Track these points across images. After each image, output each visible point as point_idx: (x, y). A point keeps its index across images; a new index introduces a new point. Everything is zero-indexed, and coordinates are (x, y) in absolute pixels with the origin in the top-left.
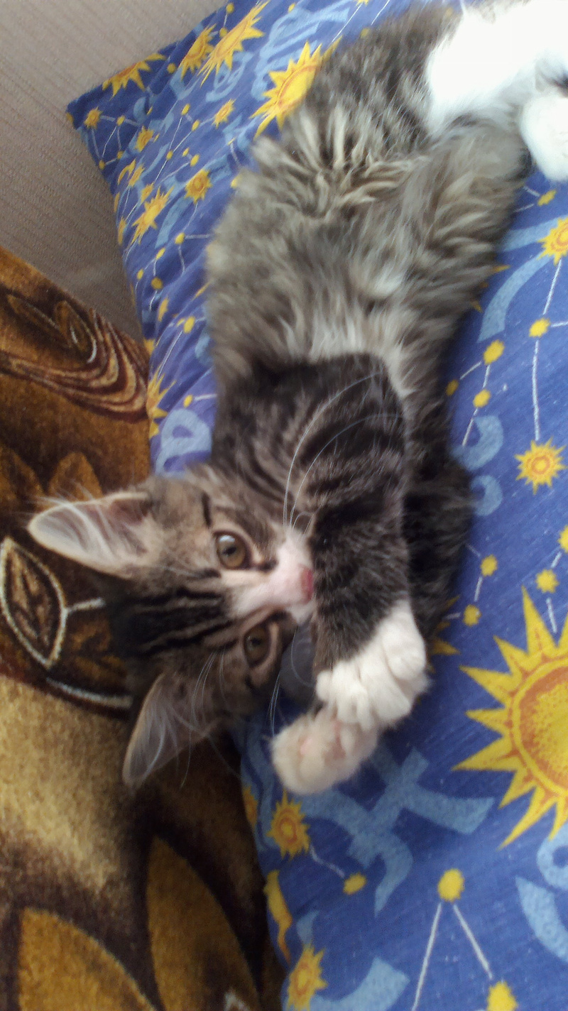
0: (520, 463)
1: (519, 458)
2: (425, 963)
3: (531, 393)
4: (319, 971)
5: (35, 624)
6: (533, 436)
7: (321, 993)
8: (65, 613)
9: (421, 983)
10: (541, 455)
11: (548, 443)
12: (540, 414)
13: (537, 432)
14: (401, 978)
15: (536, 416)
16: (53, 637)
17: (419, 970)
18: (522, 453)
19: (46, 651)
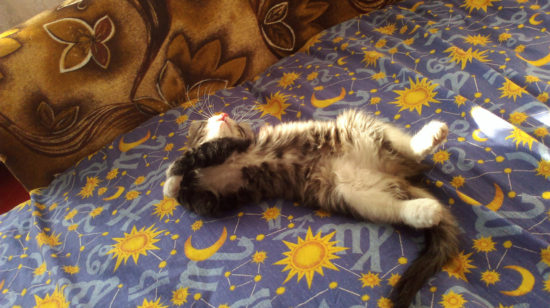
5: (272, 17)
8: (280, 21)
16: (272, 21)
19: (267, 22)
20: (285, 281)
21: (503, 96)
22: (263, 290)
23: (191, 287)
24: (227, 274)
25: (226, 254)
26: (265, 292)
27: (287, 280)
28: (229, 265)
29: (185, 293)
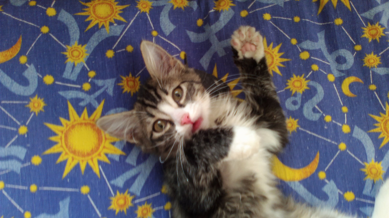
0: (295, 119)
1: (297, 120)
2: (169, 42)
3: (317, 134)
4: (179, 7)
6: (302, 127)
7: (173, 6)
9: (165, 39)
10: (293, 126)
11: (296, 130)
12: (308, 133)
13: (302, 129)
14: (167, 33)
15: (308, 132)
17: (168, 39)
18: (298, 122)
20: (46, 152)
22: (21, 148)
26: (21, 152)
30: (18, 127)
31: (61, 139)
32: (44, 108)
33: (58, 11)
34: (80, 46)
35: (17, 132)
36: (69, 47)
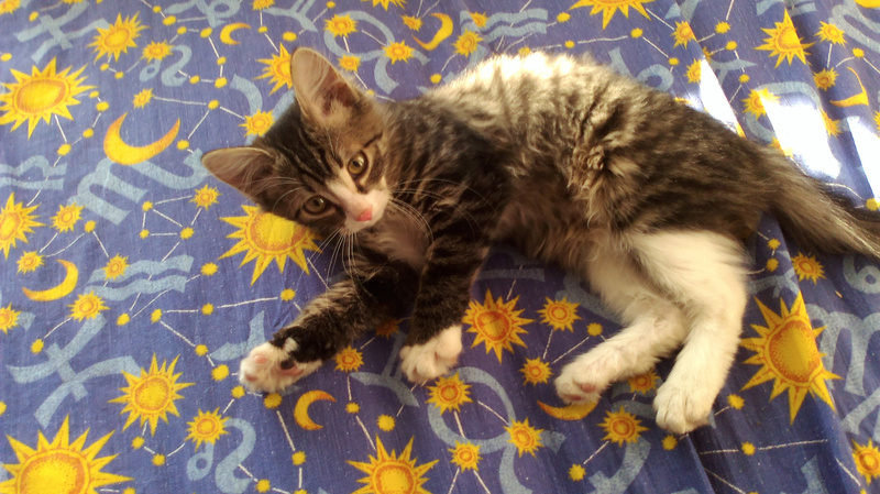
20: (224, 256)
21: (763, 47)
22: (184, 257)
23: (87, 206)
24: (147, 206)
25: (159, 169)
26: (185, 263)
27: (228, 254)
28: (157, 191)
29: (76, 216)
30: (179, 231)
31: (245, 233)
32: (218, 198)
33: (230, 78)
34: (264, 113)
35: (178, 238)
36: (248, 118)
